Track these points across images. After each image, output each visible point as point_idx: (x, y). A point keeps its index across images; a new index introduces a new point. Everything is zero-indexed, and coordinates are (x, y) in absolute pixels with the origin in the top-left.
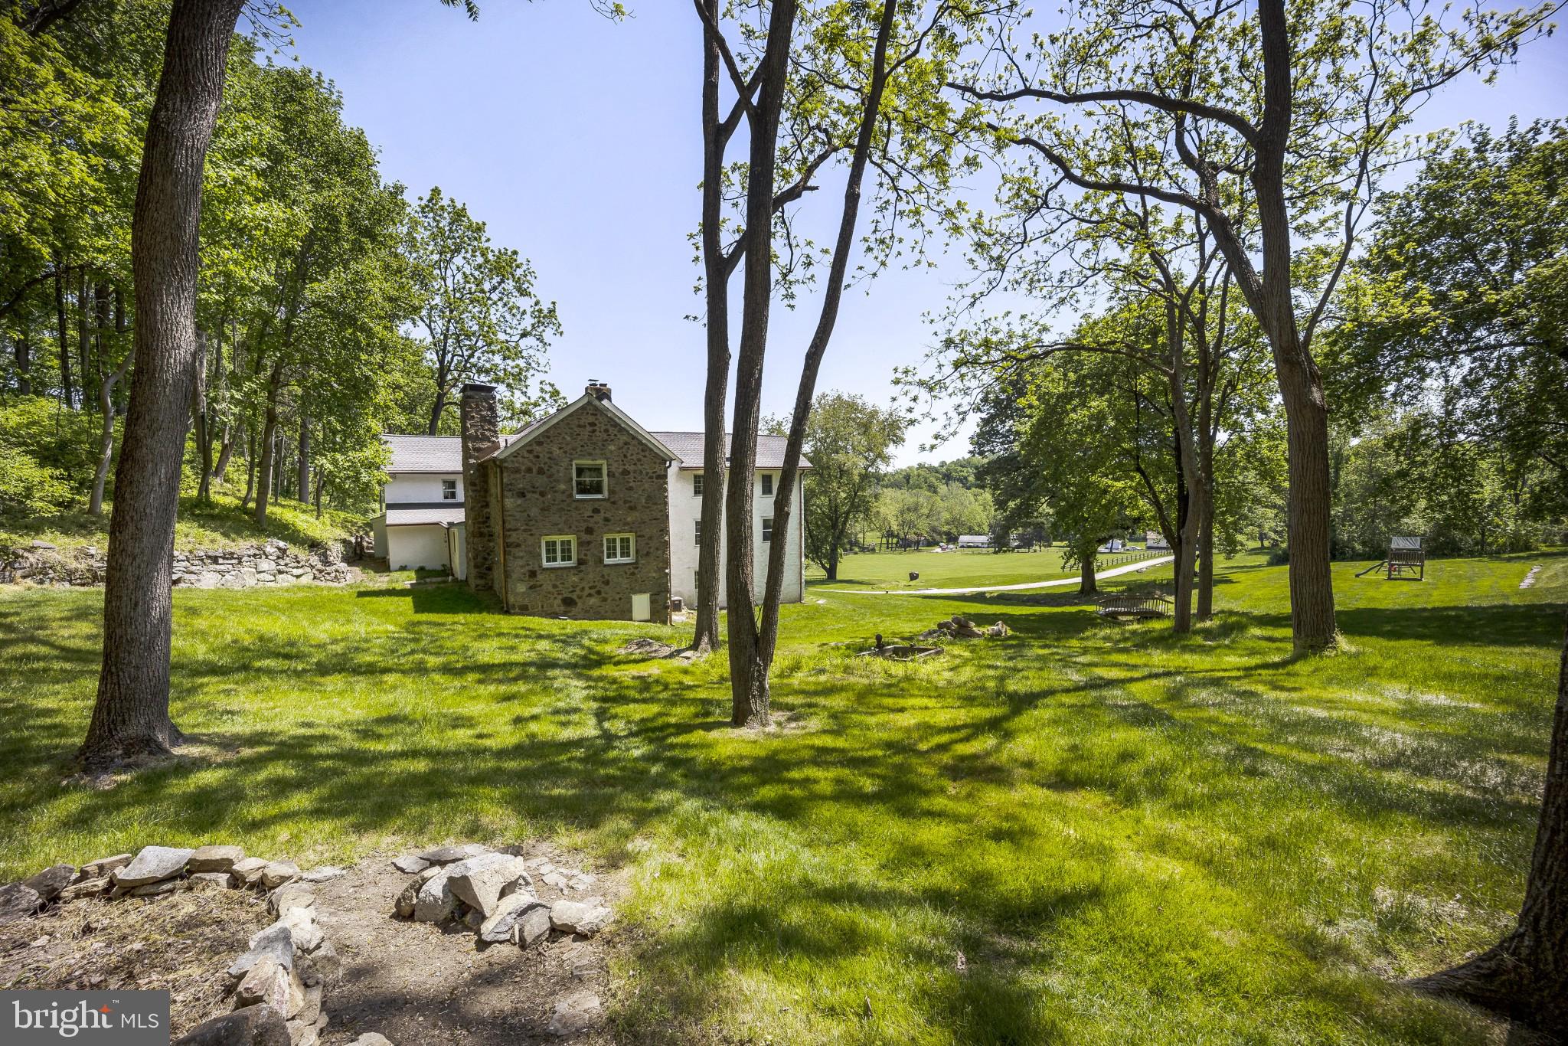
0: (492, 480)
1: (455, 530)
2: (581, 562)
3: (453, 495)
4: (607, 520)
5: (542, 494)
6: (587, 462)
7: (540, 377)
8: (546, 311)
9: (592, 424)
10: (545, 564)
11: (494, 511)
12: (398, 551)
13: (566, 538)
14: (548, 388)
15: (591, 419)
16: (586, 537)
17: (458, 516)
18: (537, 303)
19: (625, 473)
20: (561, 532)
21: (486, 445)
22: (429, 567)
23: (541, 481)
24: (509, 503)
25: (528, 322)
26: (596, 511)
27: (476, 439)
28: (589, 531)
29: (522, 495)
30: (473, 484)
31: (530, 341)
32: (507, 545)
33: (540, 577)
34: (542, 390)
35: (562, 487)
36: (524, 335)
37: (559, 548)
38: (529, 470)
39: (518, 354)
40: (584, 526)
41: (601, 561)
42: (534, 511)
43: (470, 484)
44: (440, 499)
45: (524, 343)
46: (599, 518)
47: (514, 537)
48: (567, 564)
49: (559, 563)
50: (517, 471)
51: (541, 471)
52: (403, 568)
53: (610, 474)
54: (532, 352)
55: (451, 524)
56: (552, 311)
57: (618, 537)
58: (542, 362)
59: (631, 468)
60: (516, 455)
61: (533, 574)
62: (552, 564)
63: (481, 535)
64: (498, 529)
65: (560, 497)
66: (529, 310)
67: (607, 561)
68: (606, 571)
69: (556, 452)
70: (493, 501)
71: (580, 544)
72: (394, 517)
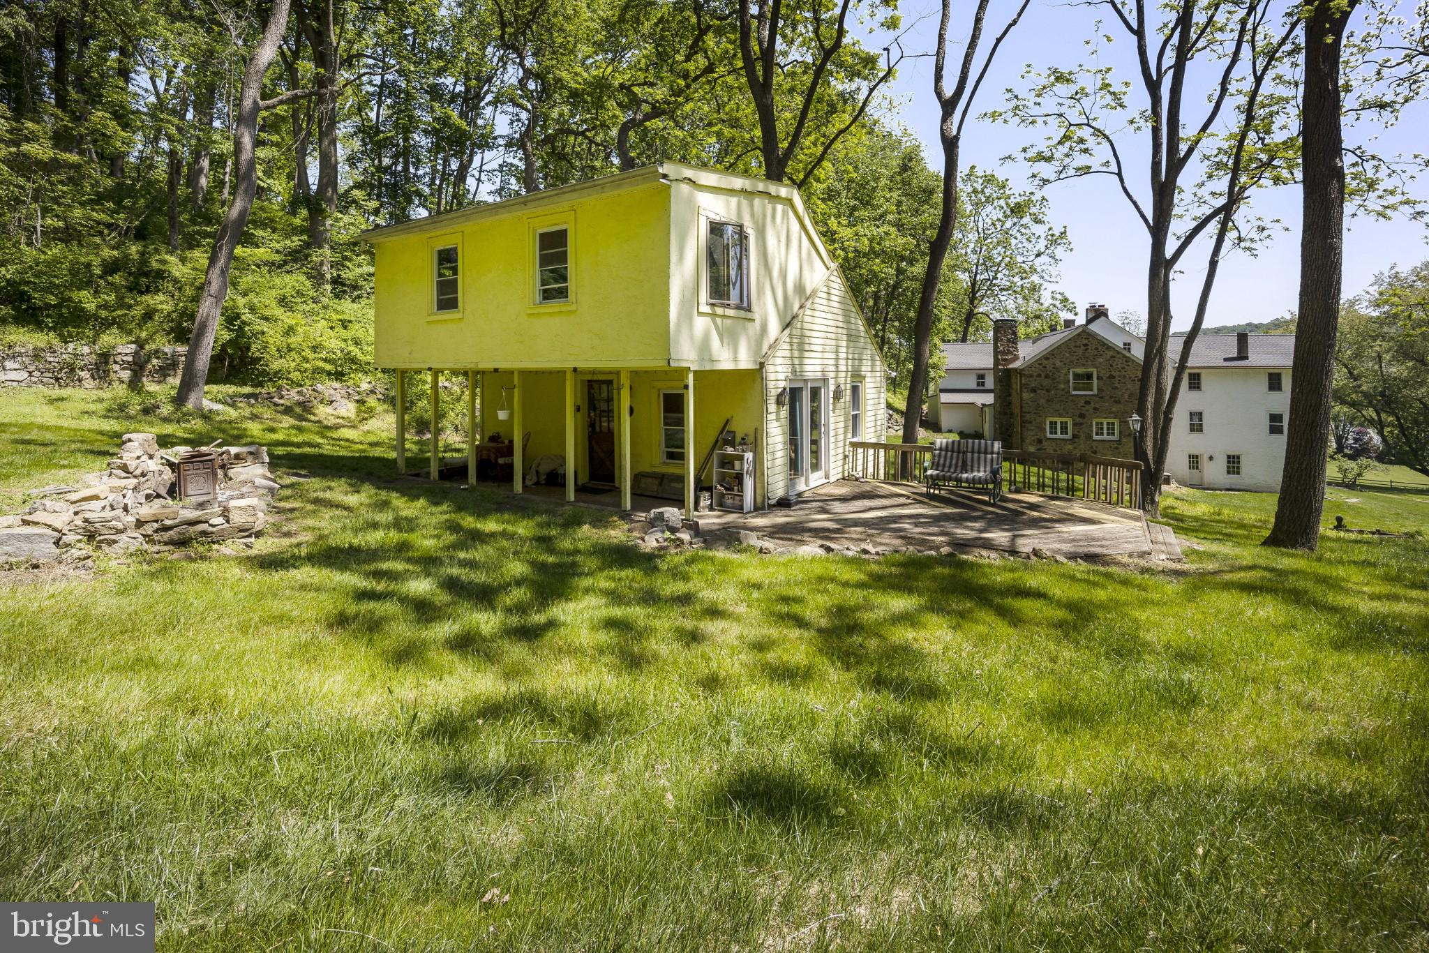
0: (1013, 380)
1: (987, 409)
2: (1074, 436)
3: (983, 384)
4: (1095, 409)
5: (1048, 391)
6: (1080, 370)
7: (1051, 287)
8: (1058, 235)
9: (1085, 345)
10: (1049, 435)
11: (1015, 399)
12: (946, 420)
13: (1064, 419)
14: (1060, 297)
15: (1085, 341)
16: (1079, 420)
17: (989, 399)
18: (1050, 229)
19: (1112, 377)
20: (1060, 416)
21: (1010, 357)
22: (966, 431)
23: (1047, 382)
24: (1025, 395)
25: (1041, 245)
26: (1087, 403)
27: (1004, 353)
28: (1082, 416)
29: (1034, 391)
30: (1001, 381)
31: (1044, 258)
32: (1023, 422)
33: (1045, 443)
34: (1053, 298)
35: (1062, 386)
36: (1038, 255)
37: (1059, 426)
38: (1039, 375)
39: (1033, 270)
40: (1078, 412)
41: (1091, 437)
42: (1042, 401)
43: (997, 380)
44: (974, 387)
45: (1038, 261)
46: (1090, 408)
47: (1028, 417)
48: (1064, 436)
49: (1059, 436)
50: (1031, 376)
51: (1047, 376)
52: (950, 431)
53: (1099, 378)
54: (1044, 267)
55: (984, 405)
56: (1063, 234)
57: (1105, 422)
58: (1054, 273)
59: (1116, 374)
60: (1030, 366)
61: (1040, 441)
62: (1054, 436)
63: (1005, 414)
64: (1017, 411)
65: (1061, 393)
66: (1043, 236)
67: (1095, 437)
68: (1094, 444)
69: (1058, 363)
70: (1014, 393)
71: (1075, 424)
72: (945, 398)
